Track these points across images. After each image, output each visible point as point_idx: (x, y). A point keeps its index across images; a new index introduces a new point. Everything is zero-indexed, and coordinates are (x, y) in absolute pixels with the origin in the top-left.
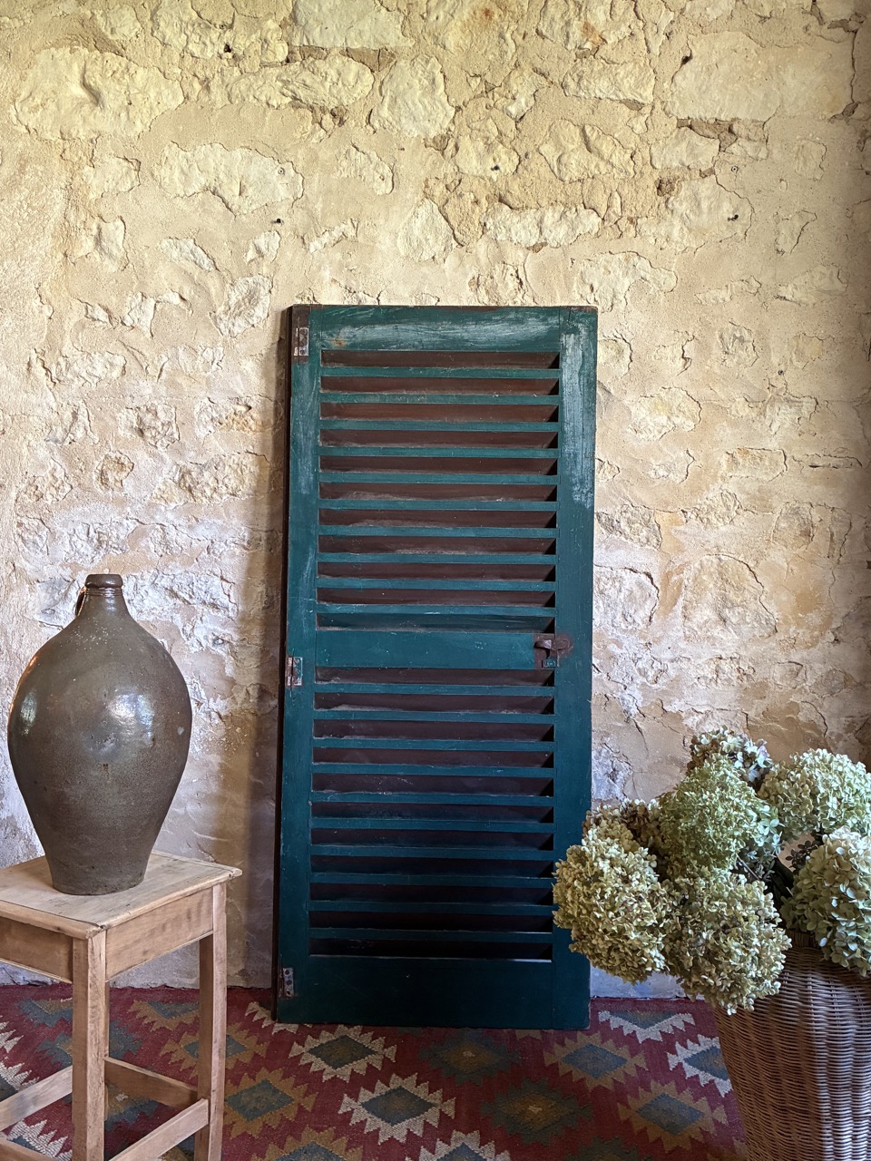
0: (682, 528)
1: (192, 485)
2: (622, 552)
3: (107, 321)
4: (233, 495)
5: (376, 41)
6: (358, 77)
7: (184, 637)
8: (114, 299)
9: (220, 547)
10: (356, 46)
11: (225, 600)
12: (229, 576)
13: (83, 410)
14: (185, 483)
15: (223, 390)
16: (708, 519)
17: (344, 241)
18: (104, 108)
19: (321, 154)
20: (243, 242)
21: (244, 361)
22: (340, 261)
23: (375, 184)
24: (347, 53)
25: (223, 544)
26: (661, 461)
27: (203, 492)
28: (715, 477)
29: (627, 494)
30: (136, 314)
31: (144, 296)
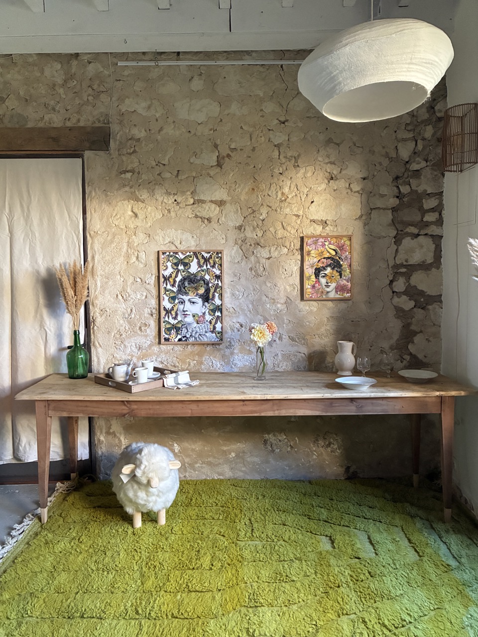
0: (314, 340)
2: (296, 347)
3: (141, 282)
5: (220, 198)
6: (215, 209)
8: (143, 275)
10: (214, 199)
11: (178, 364)
12: (179, 357)
13: (134, 309)
16: (322, 337)
18: (138, 219)
19: (204, 232)
23: (221, 241)
24: (212, 201)
26: (307, 320)
28: (323, 325)
29: (297, 330)
30: (149, 280)
31: (152, 274)
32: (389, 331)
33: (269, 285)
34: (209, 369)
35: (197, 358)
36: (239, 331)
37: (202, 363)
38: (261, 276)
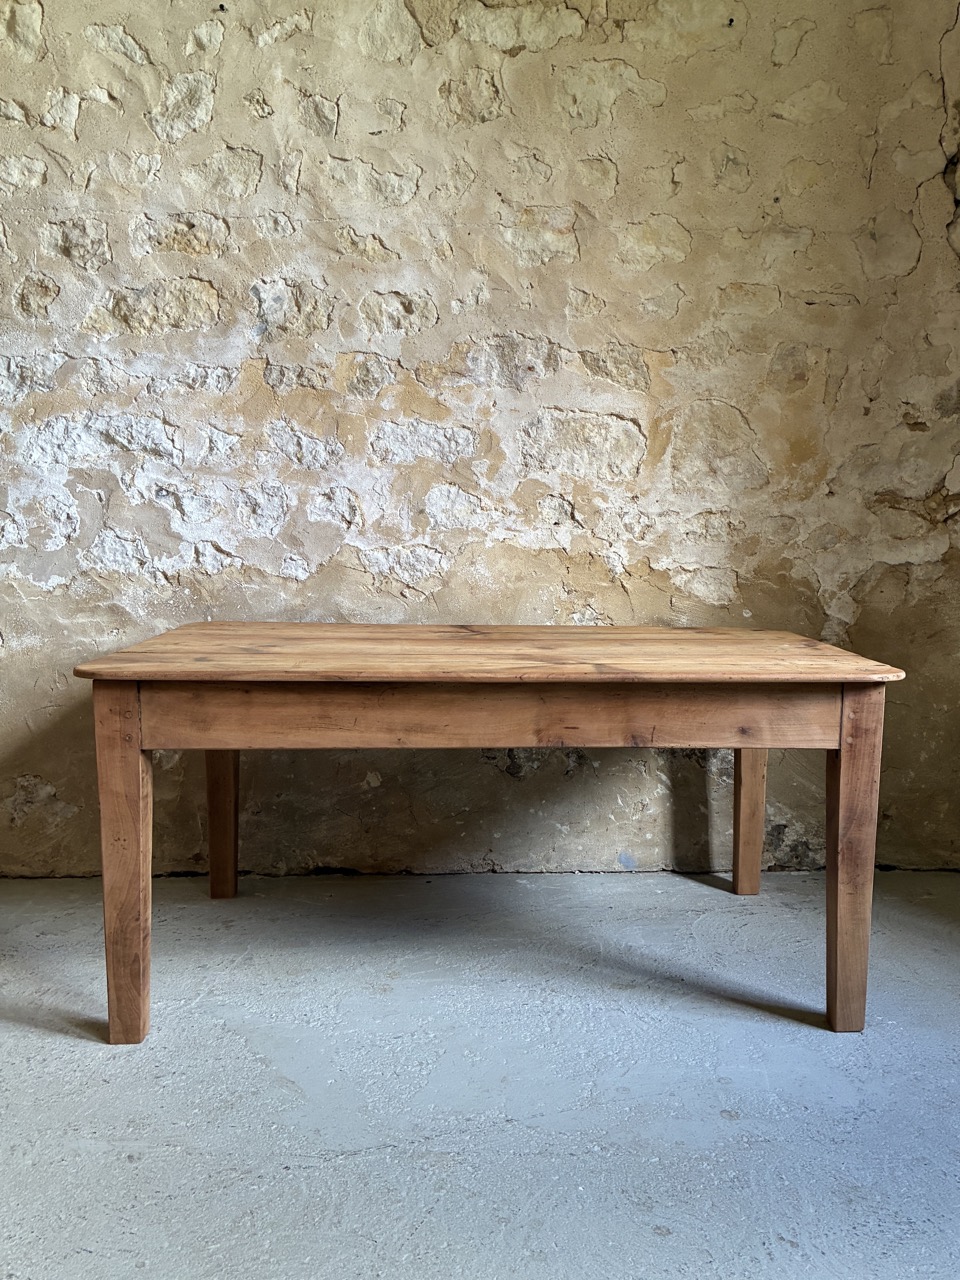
0: (672, 369)
1: (128, 314)
2: (608, 396)
3: (24, 119)
4: (176, 326)
7: (123, 487)
8: (30, 94)
9: (161, 386)
11: (168, 445)
12: (172, 419)
14: (120, 312)
15: (162, 205)
16: (699, 359)
17: (298, 35)
20: (180, 32)
21: (184, 172)
22: (293, 58)
25: (165, 382)
26: (649, 296)
27: (141, 321)
28: (706, 315)
29: (614, 331)
30: (57, 113)
31: (66, 91)
32: (935, 342)
33: (512, 153)
34: (287, 467)
35: (239, 424)
36: (398, 326)
37: (259, 443)
38: (483, 120)
